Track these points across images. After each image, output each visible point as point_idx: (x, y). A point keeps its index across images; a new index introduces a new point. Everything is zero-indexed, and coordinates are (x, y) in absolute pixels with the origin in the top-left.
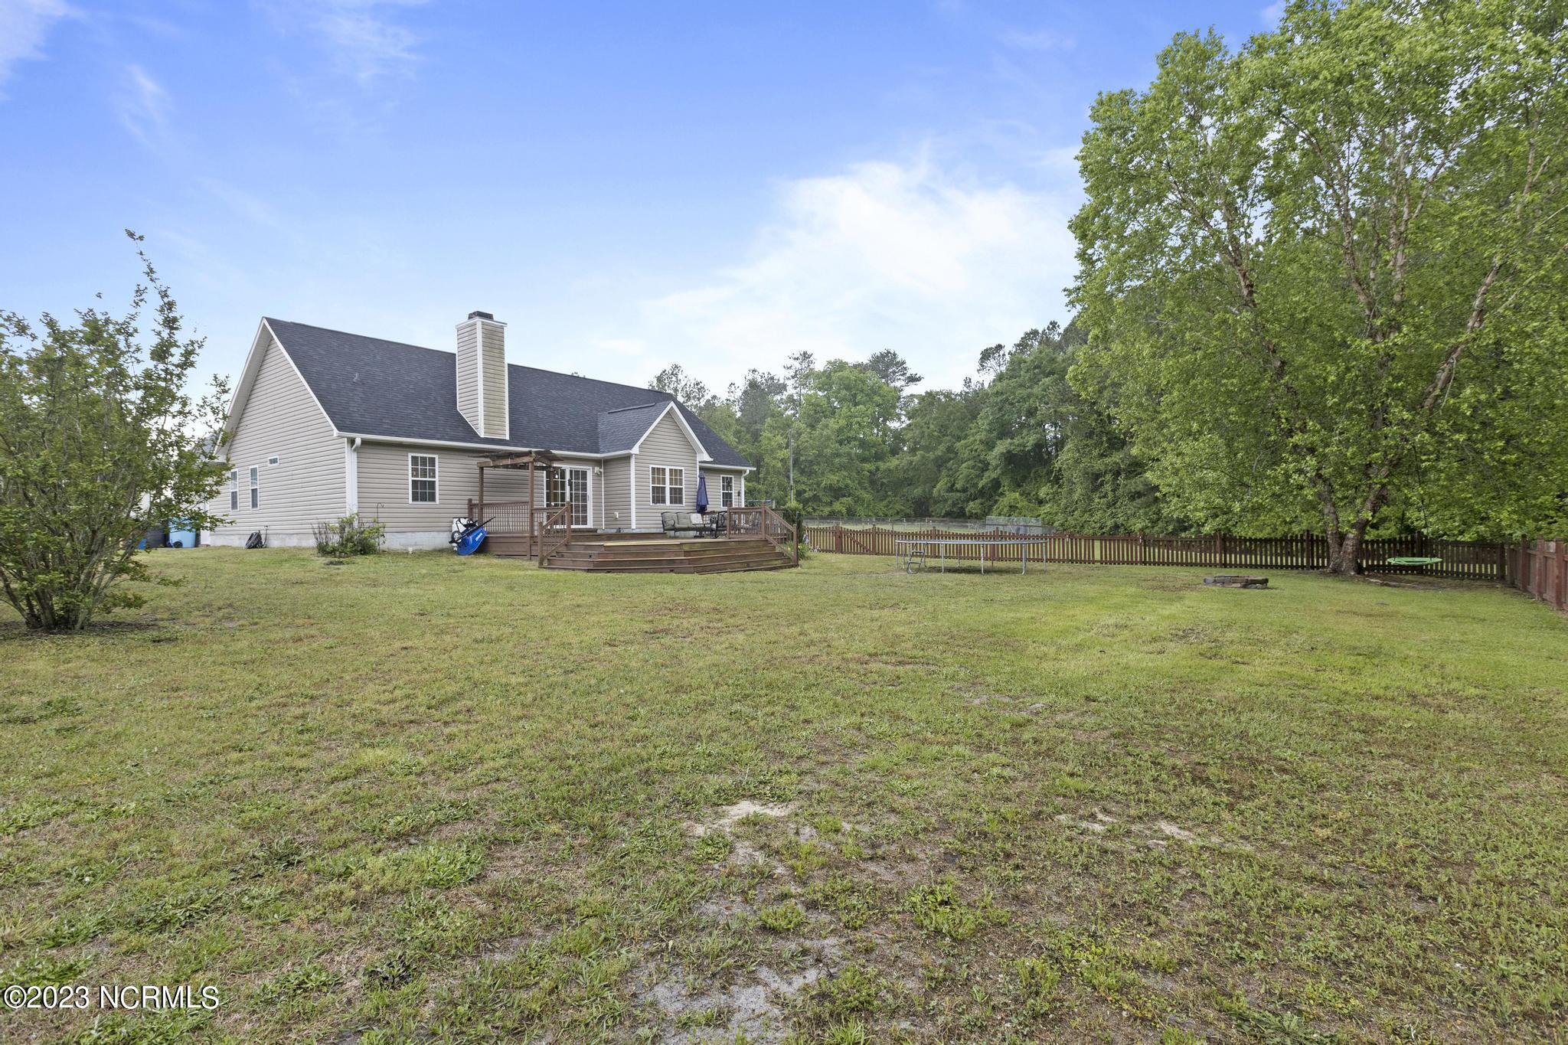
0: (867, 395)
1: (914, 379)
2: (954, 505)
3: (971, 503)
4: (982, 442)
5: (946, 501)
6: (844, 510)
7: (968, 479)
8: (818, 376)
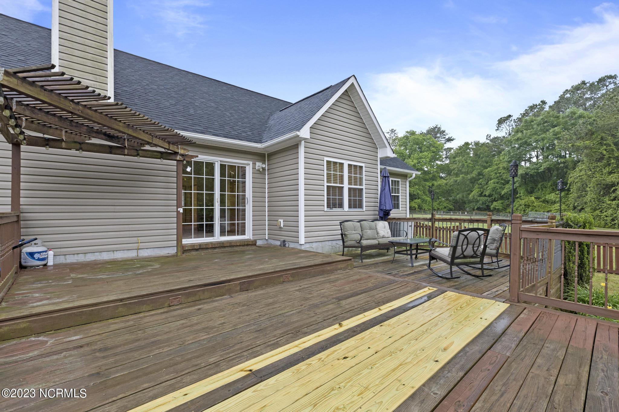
0: (427, 147)
1: (450, 140)
2: (483, 203)
3: (495, 203)
4: (504, 168)
5: (478, 201)
6: (417, 206)
7: (494, 189)
8: (400, 139)
